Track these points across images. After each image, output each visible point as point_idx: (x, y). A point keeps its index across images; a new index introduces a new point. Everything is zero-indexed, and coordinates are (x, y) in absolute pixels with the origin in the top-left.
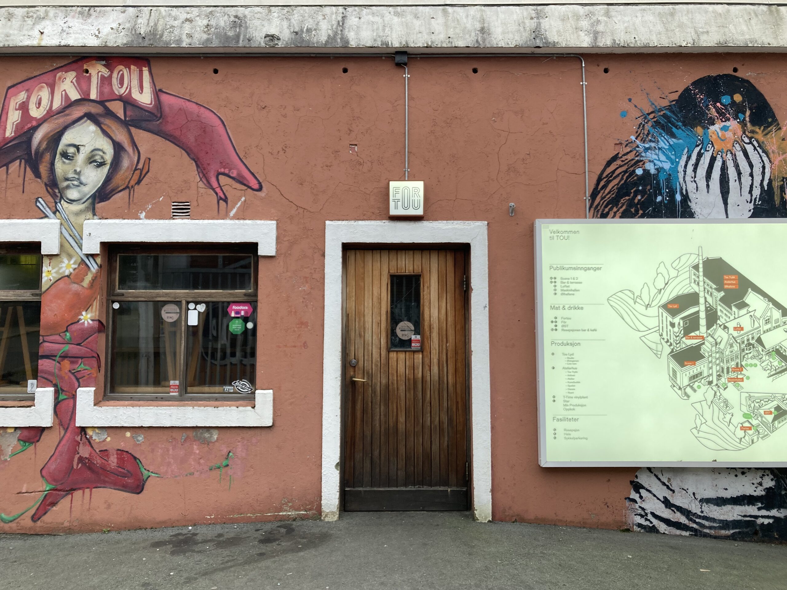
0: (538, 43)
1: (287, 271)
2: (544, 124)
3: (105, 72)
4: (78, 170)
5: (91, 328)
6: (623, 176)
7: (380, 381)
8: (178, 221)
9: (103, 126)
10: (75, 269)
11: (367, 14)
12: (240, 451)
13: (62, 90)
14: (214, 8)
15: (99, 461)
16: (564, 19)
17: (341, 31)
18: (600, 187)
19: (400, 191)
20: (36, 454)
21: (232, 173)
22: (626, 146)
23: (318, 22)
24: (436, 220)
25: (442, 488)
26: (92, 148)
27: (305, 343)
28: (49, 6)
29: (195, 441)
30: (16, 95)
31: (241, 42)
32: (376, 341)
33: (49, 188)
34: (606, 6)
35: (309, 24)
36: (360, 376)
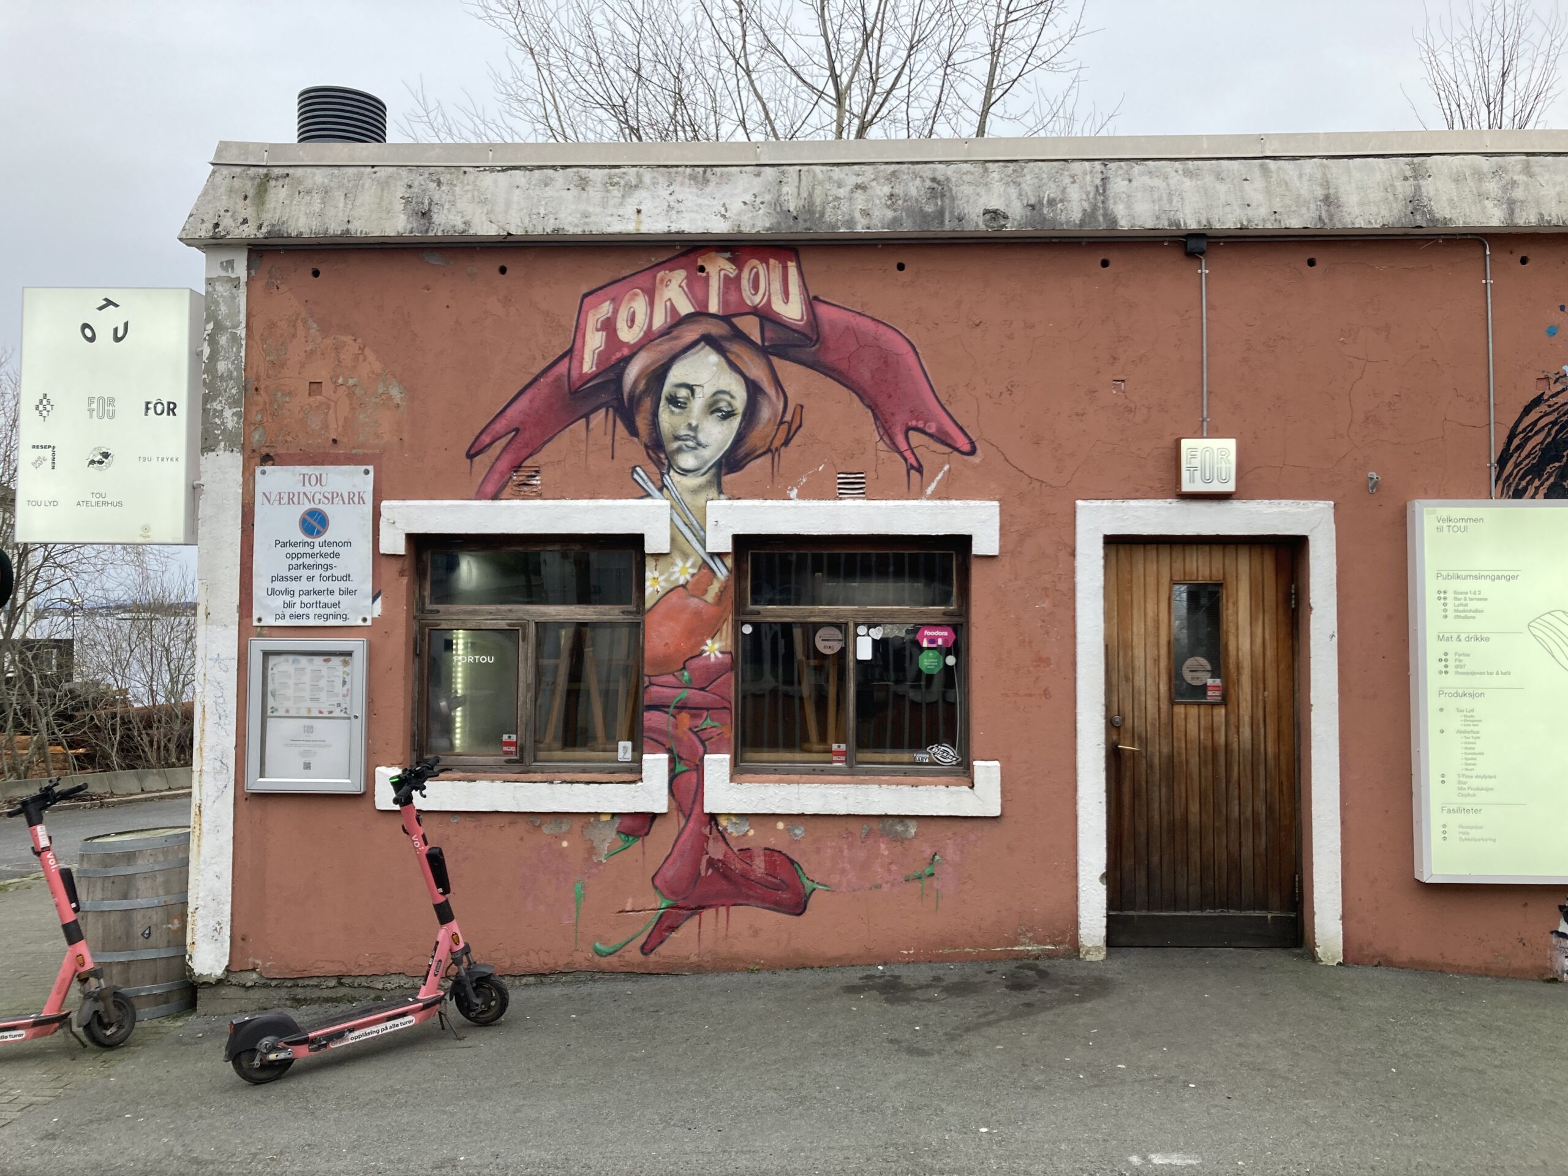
0: (1419, 220)
1: (1016, 579)
2: (1422, 347)
3: (730, 269)
4: (694, 423)
5: (719, 664)
6: (1550, 430)
7: (1158, 749)
8: (848, 503)
9: (729, 355)
10: (693, 575)
11: (1141, 174)
12: (951, 853)
13: (666, 298)
14: (897, 167)
15: (738, 866)
16: (1458, 179)
17: (1103, 202)
18: (1513, 447)
19: (1199, 453)
20: (644, 853)
21: (929, 427)
22: (1556, 382)
23: (1065, 188)
24: (1252, 498)
25: (1257, 913)
26: (714, 390)
27: (1046, 690)
28: (641, 166)
29: (882, 836)
30: (596, 306)
31: (947, 222)
32: (1151, 688)
33: (651, 453)
34: (1524, 157)
35: (1050, 191)
36: (1128, 742)
